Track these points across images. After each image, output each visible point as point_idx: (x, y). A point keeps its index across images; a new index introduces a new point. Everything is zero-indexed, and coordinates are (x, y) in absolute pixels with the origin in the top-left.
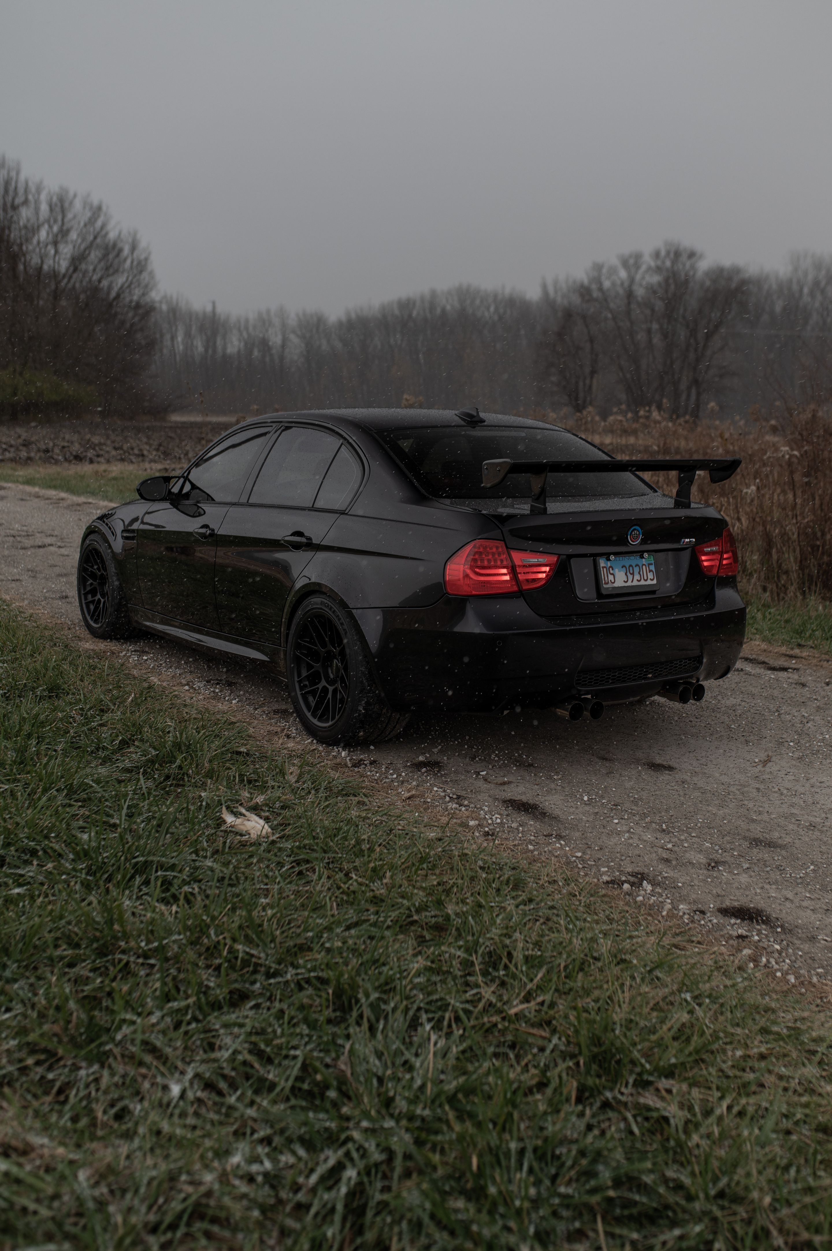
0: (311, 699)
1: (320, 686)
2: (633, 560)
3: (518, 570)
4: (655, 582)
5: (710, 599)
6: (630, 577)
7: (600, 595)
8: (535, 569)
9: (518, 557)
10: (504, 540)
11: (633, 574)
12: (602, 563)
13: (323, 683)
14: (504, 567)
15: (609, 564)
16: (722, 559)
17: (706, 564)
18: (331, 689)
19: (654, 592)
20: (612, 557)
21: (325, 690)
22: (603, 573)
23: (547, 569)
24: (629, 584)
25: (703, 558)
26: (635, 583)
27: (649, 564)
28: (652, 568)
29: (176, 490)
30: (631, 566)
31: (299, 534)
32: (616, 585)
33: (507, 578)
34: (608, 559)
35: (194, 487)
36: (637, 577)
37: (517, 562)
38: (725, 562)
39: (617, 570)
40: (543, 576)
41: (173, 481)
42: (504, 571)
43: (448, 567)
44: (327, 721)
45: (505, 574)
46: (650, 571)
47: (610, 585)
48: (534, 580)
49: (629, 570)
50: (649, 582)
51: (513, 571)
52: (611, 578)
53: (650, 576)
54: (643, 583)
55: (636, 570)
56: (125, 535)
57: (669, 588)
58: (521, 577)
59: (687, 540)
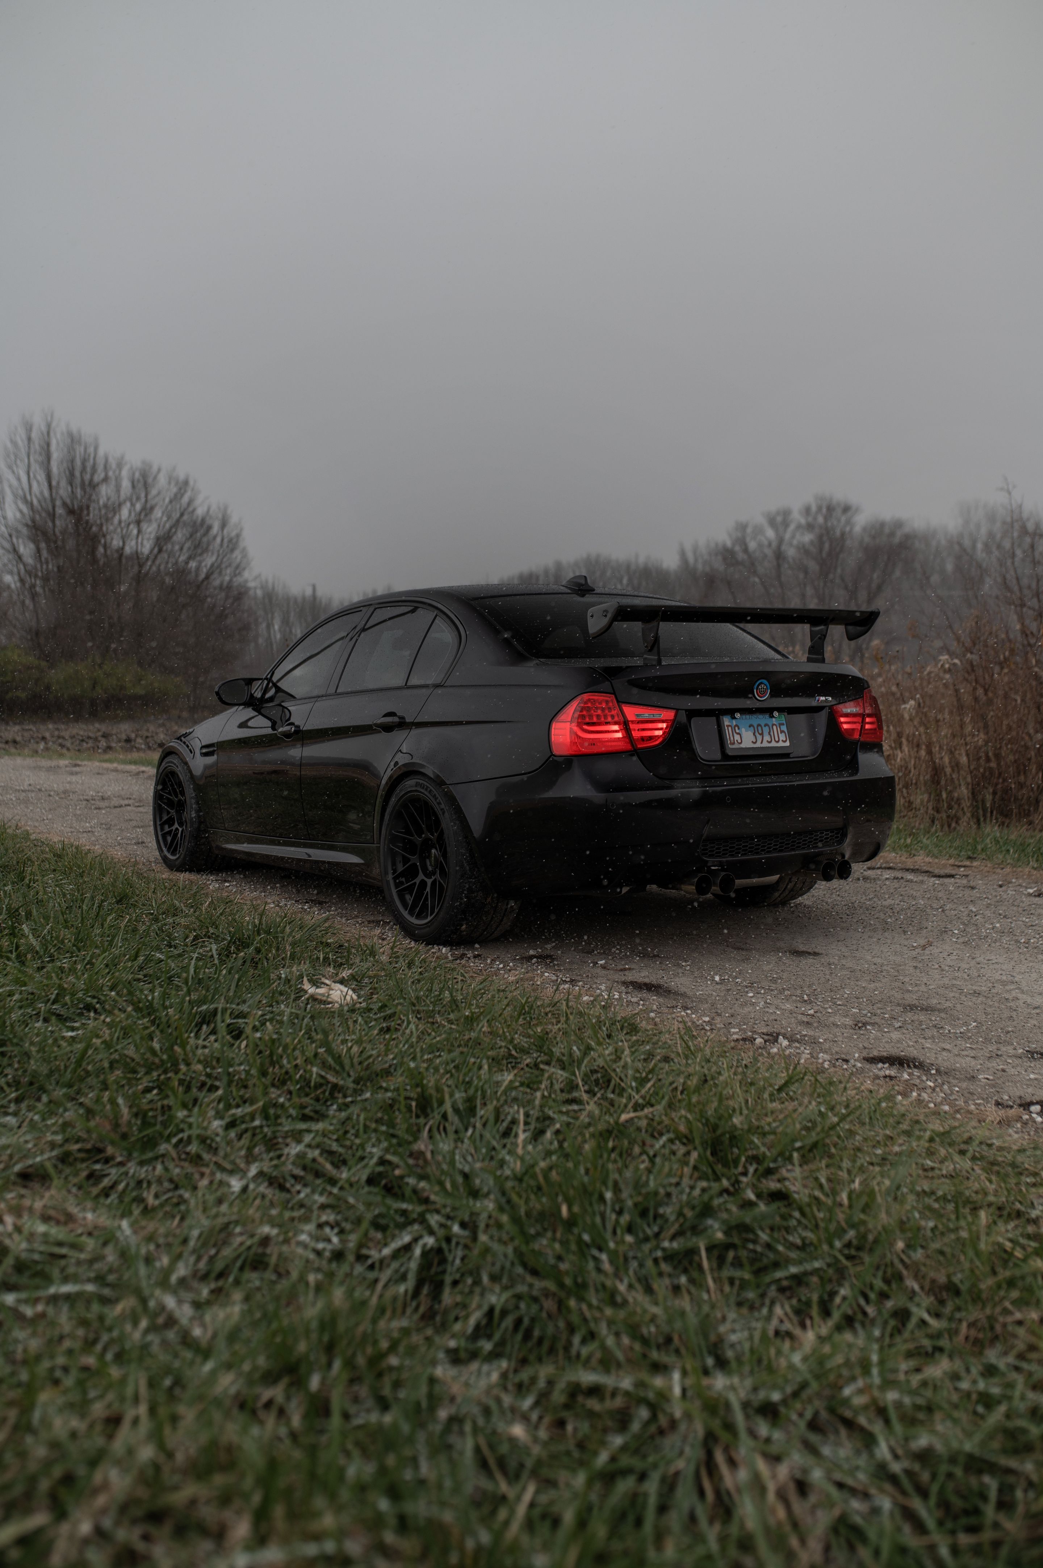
0: (408, 897)
1: (417, 881)
2: (762, 719)
3: (632, 726)
4: (788, 744)
5: (853, 766)
6: (759, 738)
7: (725, 756)
8: (650, 726)
9: (631, 712)
10: (614, 693)
11: (762, 734)
12: (726, 721)
13: (421, 876)
14: (615, 723)
15: (734, 722)
16: (863, 723)
17: (845, 726)
18: (429, 882)
19: (787, 755)
20: (738, 715)
21: (423, 884)
22: (728, 732)
23: (664, 725)
24: (758, 745)
25: (842, 719)
26: (765, 744)
27: (781, 724)
28: (784, 728)
29: (258, 695)
30: (759, 725)
31: (391, 714)
32: (743, 746)
33: (619, 735)
34: (734, 718)
35: (279, 690)
36: (767, 738)
37: (630, 717)
38: (867, 727)
39: (743, 730)
40: (660, 733)
41: (256, 684)
42: (616, 727)
43: (554, 725)
44: (426, 917)
45: (616, 731)
46: (782, 732)
47: (736, 746)
48: (651, 738)
49: (757, 730)
50: (781, 744)
51: (625, 725)
52: (737, 737)
53: (782, 737)
54: (773, 744)
55: (766, 730)
56: (204, 751)
57: (805, 750)
58: (636, 734)
59: (822, 698)
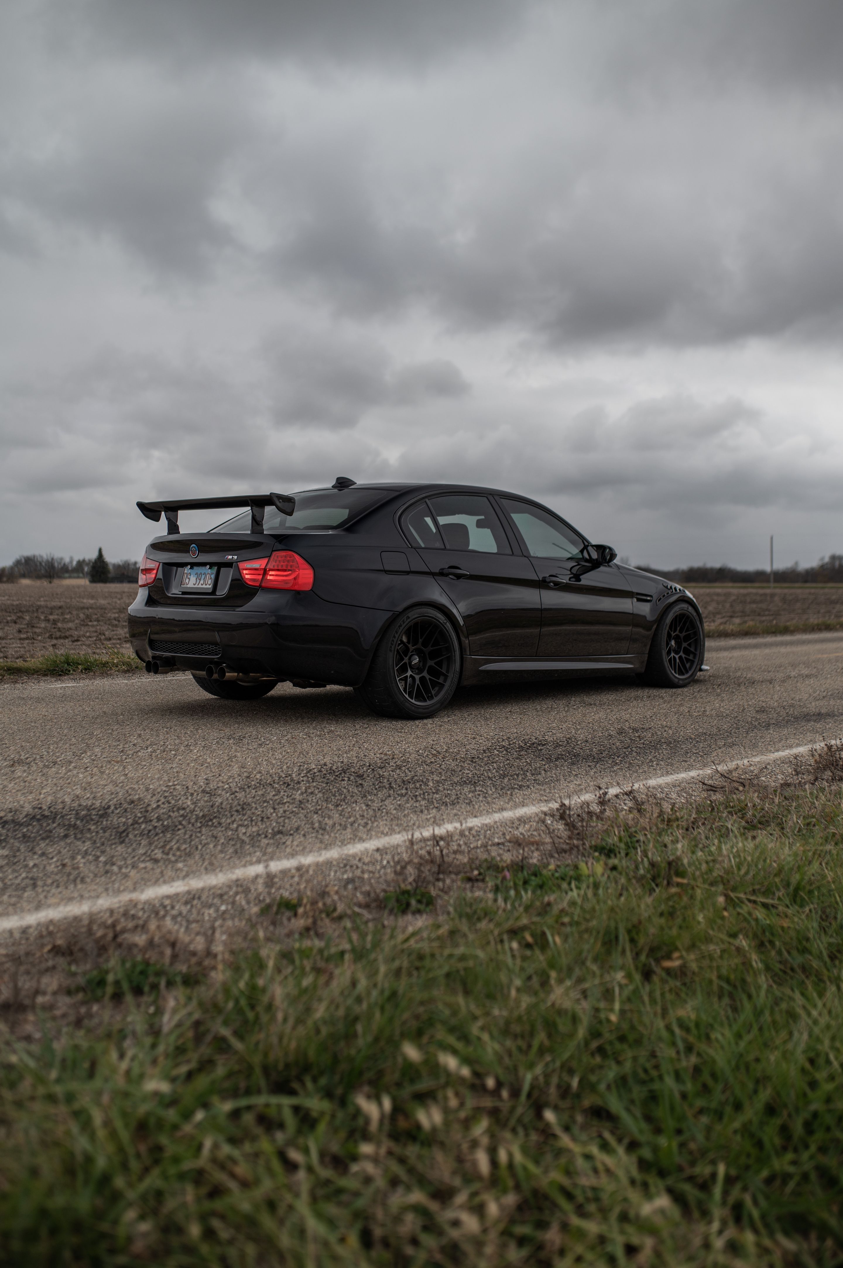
2: (202, 570)
4: (210, 586)
6: (198, 581)
11: (200, 580)
15: (189, 571)
17: (247, 577)
24: (196, 586)
25: (245, 572)
26: (200, 586)
27: (211, 574)
28: (213, 576)
30: (201, 573)
32: (188, 586)
36: (202, 582)
38: (269, 577)
39: (192, 576)
40: (154, 576)
46: (210, 578)
47: (185, 586)
49: (198, 577)
50: (208, 586)
52: (187, 580)
53: (209, 582)
54: (204, 586)
55: (203, 577)
59: (230, 557)
